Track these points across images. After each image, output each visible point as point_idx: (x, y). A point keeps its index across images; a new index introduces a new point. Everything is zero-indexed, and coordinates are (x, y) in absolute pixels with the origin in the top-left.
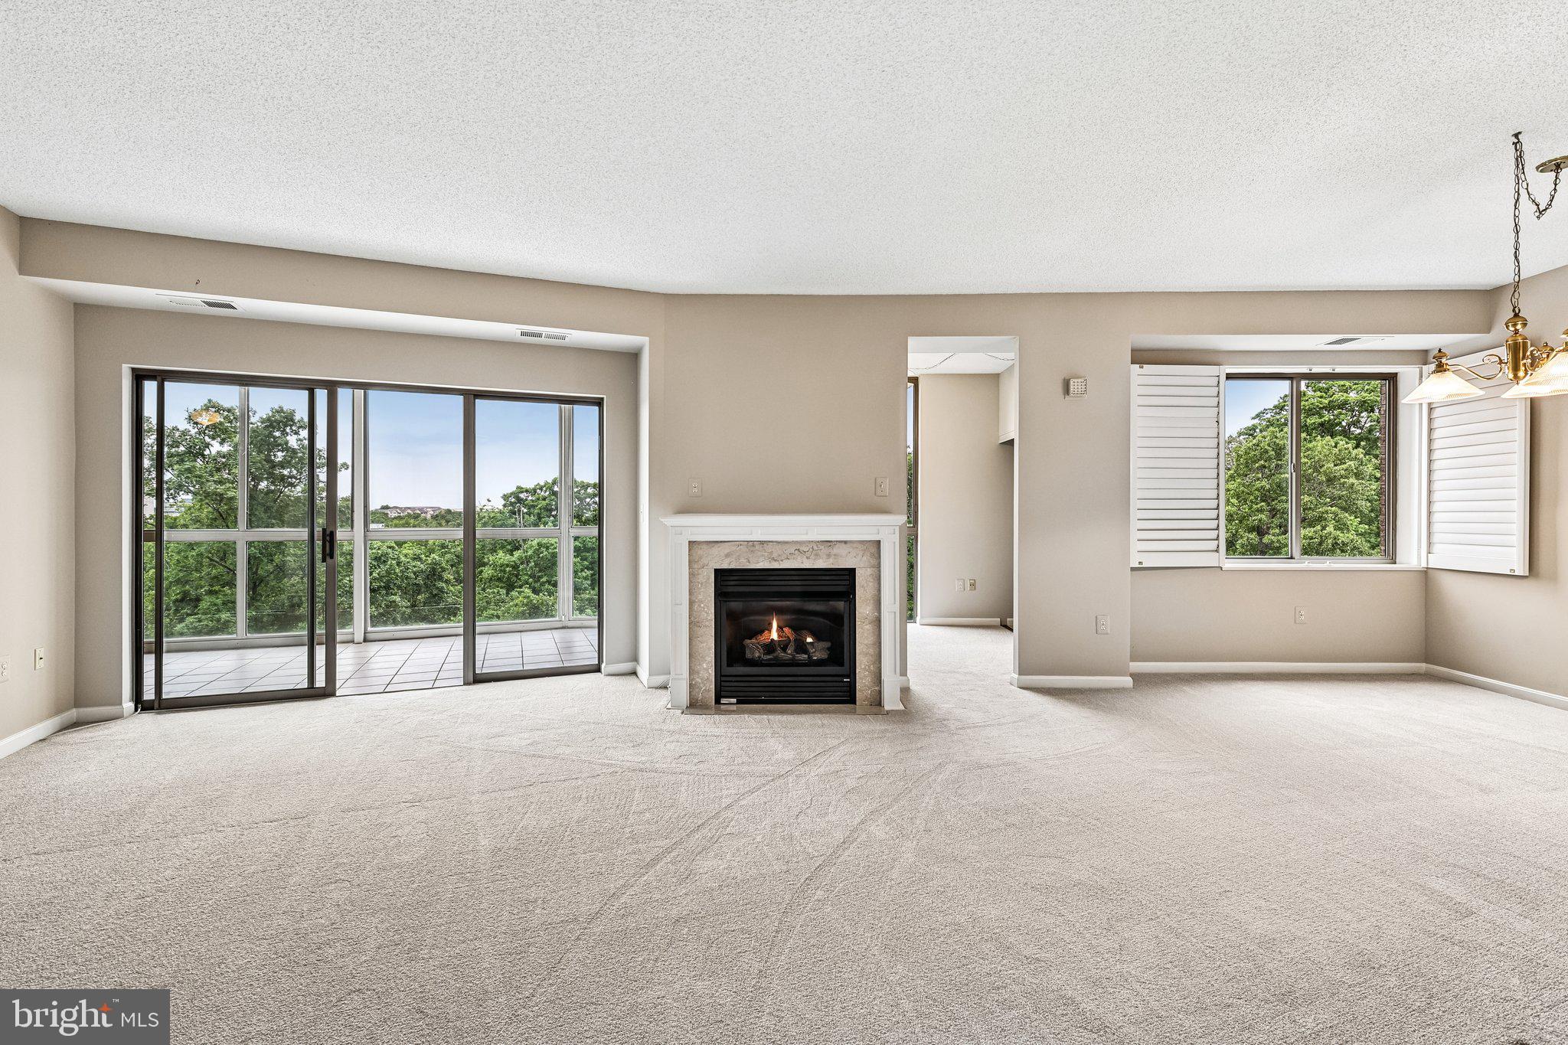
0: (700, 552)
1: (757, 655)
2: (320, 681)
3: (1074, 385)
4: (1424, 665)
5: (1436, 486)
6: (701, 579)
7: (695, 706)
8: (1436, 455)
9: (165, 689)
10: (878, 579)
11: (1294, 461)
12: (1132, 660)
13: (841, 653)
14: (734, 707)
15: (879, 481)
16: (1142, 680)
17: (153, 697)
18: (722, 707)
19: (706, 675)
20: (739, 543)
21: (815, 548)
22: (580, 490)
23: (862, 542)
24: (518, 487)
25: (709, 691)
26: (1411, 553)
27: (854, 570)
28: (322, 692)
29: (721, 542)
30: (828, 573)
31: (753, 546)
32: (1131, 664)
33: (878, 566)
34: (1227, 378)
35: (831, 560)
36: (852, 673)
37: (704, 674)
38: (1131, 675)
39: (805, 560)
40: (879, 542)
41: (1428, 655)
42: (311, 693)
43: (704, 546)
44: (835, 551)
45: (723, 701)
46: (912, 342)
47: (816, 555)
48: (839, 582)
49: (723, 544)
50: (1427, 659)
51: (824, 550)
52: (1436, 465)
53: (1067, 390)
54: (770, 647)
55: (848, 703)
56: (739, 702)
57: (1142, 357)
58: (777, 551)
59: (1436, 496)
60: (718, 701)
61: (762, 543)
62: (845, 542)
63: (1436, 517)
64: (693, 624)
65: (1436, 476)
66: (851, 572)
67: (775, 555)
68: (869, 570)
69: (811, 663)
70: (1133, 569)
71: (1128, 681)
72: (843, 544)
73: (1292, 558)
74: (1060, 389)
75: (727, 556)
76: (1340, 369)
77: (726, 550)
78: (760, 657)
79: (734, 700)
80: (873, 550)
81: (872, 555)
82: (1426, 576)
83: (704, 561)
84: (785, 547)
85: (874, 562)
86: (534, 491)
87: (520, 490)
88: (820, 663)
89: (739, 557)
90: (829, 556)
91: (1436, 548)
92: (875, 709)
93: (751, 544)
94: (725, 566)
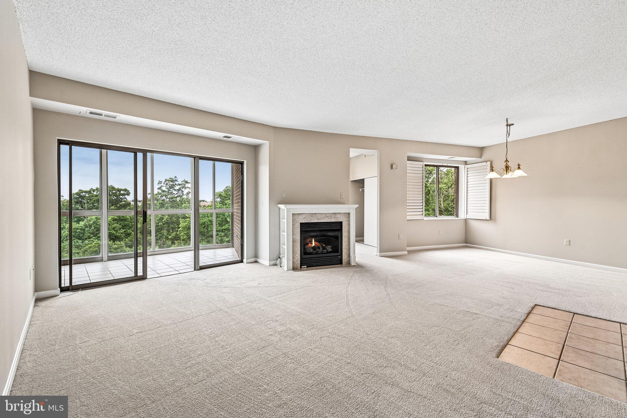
0: (296, 217)
1: (311, 251)
2: (140, 273)
3: (394, 166)
4: (465, 244)
5: (469, 197)
6: (296, 226)
7: (294, 269)
8: (469, 189)
9: (73, 281)
10: (349, 225)
11: (437, 190)
12: (407, 247)
13: (337, 249)
14: (306, 269)
15: (342, 193)
16: (410, 252)
17: (68, 285)
18: (302, 269)
19: (297, 259)
20: (308, 214)
21: (331, 215)
22: (116, 192)
23: (344, 213)
24: (80, 190)
25: (298, 264)
26: (462, 215)
27: (342, 222)
28: (142, 277)
29: (302, 214)
30: (334, 223)
31: (312, 215)
32: (407, 248)
33: (349, 221)
34: (425, 166)
35: (336, 219)
36: (341, 255)
37: (296, 258)
38: (407, 251)
39: (328, 219)
40: (349, 213)
41: (466, 242)
42: (136, 278)
43: (297, 215)
44: (337, 216)
45: (302, 267)
46: (351, 149)
47: (331, 217)
48: (337, 226)
49: (303, 214)
50: (466, 243)
51: (333, 216)
52: (469, 192)
53: (392, 167)
54: (314, 248)
55: (339, 264)
56: (307, 267)
57: (410, 159)
58: (319, 216)
59: (468, 200)
60: (301, 267)
61: (315, 214)
62: (340, 213)
63: (468, 205)
64: (294, 241)
65: (468, 194)
66: (341, 223)
67: (319, 218)
68: (346, 222)
69: (328, 252)
70: (407, 220)
71: (406, 253)
72: (339, 214)
73: (436, 216)
74: (390, 168)
75: (304, 218)
76: (449, 165)
77: (303, 216)
78: (312, 251)
79: (306, 266)
80: (348, 216)
81: (347, 217)
82: (466, 220)
83: (296, 220)
84: (322, 215)
85: (348, 219)
86: (89, 192)
87: (82, 191)
88: (330, 252)
89: (308, 219)
90: (335, 218)
91: (468, 213)
92: (348, 265)
93: (312, 214)
94: (303, 222)
